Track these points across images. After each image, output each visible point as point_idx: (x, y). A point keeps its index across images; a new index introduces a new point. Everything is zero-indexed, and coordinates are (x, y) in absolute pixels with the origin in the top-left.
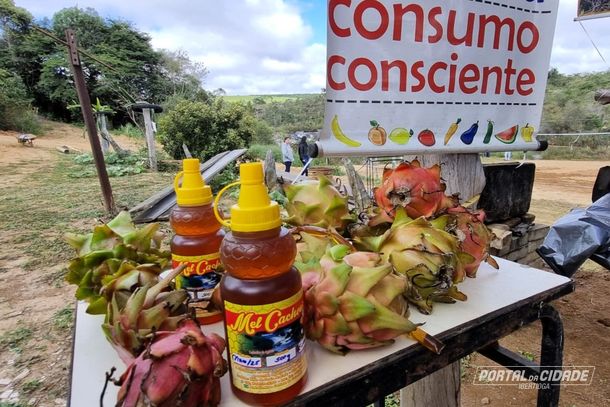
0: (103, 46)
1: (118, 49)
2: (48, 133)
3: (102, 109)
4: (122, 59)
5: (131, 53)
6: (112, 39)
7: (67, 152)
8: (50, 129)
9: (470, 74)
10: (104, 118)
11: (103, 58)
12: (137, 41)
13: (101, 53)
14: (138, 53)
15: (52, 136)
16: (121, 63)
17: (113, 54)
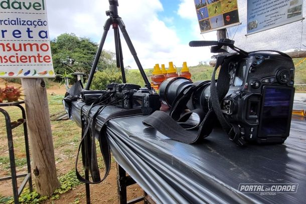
0: (77, 49)
1: (83, 50)
2: (51, 87)
3: (67, 76)
4: (85, 54)
5: (89, 51)
6: (81, 46)
7: (52, 95)
8: (53, 86)
9: (23, 58)
10: (68, 80)
11: (76, 54)
12: (92, 46)
13: (76, 52)
14: (92, 51)
15: (53, 89)
16: (84, 56)
17: (81, 52)
